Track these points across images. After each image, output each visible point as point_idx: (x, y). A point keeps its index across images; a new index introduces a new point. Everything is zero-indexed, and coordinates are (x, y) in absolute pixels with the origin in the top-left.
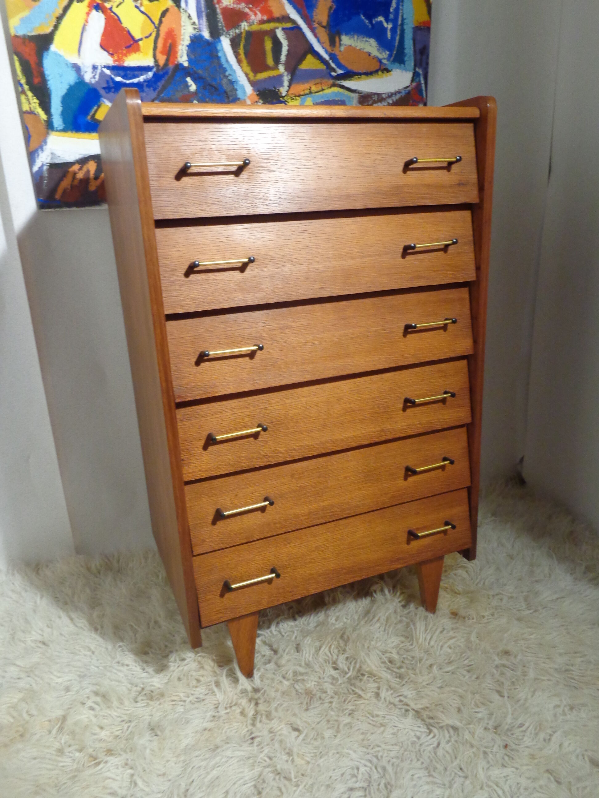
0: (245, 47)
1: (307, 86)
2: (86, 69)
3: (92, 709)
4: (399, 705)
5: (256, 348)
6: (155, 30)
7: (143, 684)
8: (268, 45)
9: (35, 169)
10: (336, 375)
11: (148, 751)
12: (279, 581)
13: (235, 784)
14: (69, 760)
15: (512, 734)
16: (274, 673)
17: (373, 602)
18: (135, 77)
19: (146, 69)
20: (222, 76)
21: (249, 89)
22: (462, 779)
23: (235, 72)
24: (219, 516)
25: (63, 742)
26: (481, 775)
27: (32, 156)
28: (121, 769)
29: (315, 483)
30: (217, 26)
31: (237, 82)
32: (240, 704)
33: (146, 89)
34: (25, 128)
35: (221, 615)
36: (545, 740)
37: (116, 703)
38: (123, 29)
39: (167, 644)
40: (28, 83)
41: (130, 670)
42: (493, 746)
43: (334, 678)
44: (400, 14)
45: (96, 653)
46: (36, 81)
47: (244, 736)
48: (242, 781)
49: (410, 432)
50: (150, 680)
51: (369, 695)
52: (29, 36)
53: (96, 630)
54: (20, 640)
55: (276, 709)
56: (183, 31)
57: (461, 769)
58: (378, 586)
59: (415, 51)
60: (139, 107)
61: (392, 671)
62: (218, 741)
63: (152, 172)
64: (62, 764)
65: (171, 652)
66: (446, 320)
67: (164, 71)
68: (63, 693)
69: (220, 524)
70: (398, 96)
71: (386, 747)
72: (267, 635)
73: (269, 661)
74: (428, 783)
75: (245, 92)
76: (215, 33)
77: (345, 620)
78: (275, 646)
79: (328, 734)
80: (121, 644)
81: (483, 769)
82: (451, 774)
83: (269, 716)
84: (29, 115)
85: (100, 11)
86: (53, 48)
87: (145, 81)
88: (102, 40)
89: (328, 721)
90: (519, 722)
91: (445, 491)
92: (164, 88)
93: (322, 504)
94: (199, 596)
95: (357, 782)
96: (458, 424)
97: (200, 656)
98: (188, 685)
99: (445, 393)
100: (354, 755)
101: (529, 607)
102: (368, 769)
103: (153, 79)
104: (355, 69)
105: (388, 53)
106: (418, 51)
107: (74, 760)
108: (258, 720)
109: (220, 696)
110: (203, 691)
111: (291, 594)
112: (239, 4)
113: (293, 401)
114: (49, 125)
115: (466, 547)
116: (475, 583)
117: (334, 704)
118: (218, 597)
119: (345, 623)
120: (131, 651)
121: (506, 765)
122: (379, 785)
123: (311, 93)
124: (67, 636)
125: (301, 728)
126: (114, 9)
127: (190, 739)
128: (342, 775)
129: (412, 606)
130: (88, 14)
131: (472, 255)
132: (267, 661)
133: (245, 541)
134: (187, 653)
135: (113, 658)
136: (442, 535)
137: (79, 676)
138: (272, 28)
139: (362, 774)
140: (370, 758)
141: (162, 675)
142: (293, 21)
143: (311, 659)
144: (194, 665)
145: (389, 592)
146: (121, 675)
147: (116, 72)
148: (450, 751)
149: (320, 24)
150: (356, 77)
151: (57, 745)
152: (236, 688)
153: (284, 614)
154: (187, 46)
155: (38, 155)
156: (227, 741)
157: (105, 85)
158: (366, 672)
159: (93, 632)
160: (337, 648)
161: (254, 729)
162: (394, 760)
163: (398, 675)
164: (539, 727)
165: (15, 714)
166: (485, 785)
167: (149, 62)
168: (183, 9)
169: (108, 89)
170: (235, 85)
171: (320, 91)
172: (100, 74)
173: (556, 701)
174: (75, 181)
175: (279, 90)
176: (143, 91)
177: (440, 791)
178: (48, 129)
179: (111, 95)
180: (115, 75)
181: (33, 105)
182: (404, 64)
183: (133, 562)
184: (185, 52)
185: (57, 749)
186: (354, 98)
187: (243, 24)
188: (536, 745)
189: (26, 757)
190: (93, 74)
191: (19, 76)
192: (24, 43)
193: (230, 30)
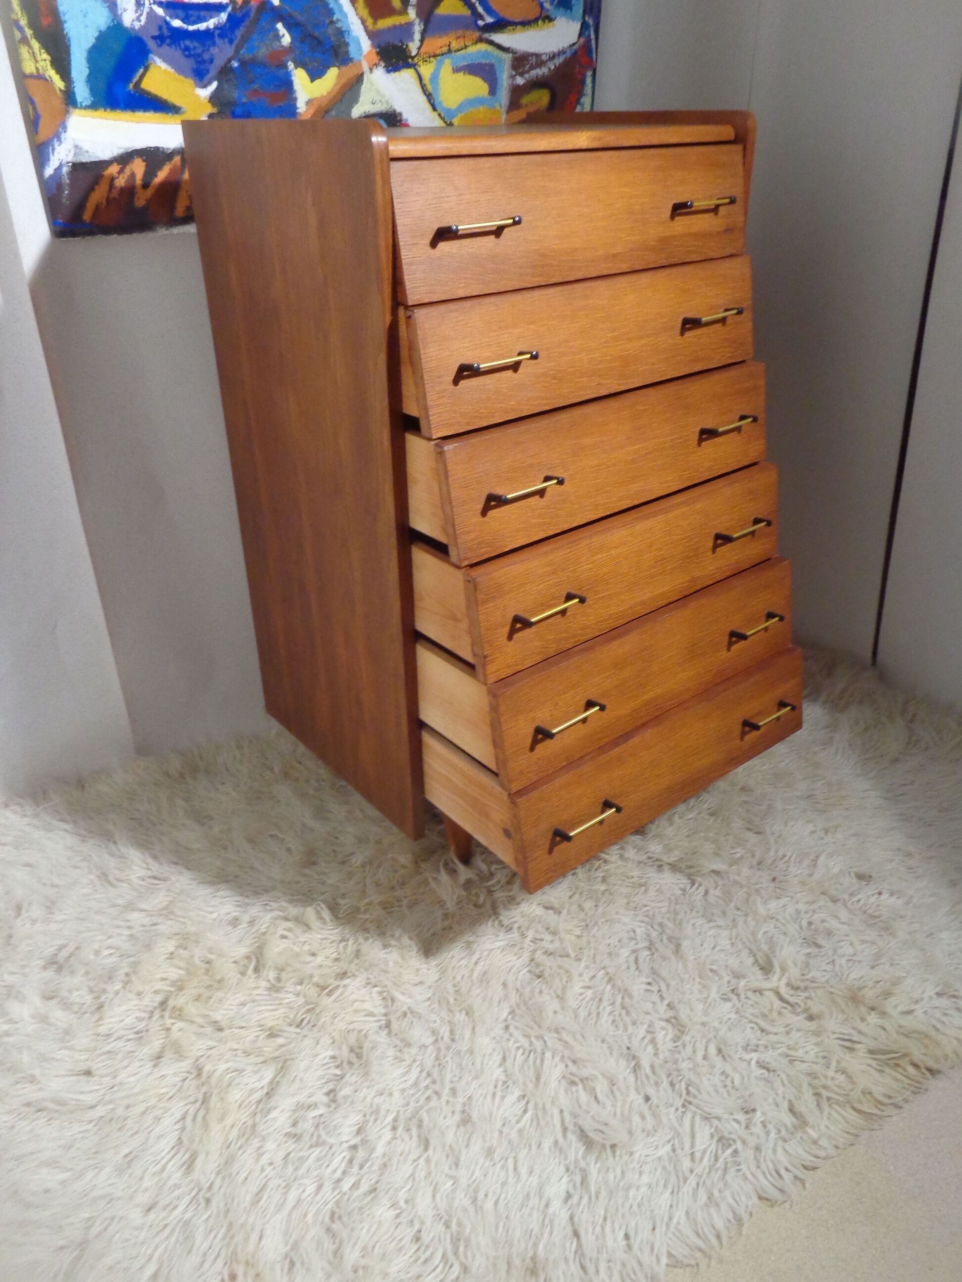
1: (445, 41)
2: (124, 5)
3: (283, 937)
4: (650, 862)
9: (49, 171)
13: (508, 973)
14: (289, 996)
15: (777, 867)
18: (200, 20)
19: (219, 8)
20: (326, 21)
21: (366, 44)
22: (743, 918)
23: (346, 16)
25: (271, 979)
26: (762, 910)
27: (40, 152)
28: (365, 990)
31: (349, 32)
33: (217, 39)
34: (28, 103)
36: (811, 866)
39: (334, 848)
40: (31, 25)
42: (762, 882)
46: (45, 22)
48: (515, 969)
54: (120, 881)
57: (738, 909)
64: (287, 1001)
67: (244, 11)
68: (232, 928)
70: (562, 59)
71: (656, 905)
74: (711, 928)
75: (360, 49)
79: (588, 905)
81: (761, 904)
82: (731, 916)
83: (513, 900)
84: (33, 81)
87: (216, 28)
89: (582, 893)
90: (780, 854)
95: (638, 943)
98: (393, 888)
100: (626, 920)
102: (644, 929)
103: (228, 25)
104: (508, 15)
107: (298, 995)
108: (502, 907)
109: (442, 892)
110: (416, 890)
114: (69, 99)
121: (780, 897)
122: (662, 940)
123: (450, 51)
125: (556, 905)
128: (620, 941)
139: (640, 935)
140: (642, 919)
147: (172, 11)
148: (721, 895)
150: (511, 28)
151: (264, 984)
152: (457, 879)
155: (53, 150)
157: (156, 33)
162: (667, 916)
164: (802, 855)
166: (767, 917)
169: (160, 39)
170: (346, 36)
171: (462, 49)
172: (148, 14)
173: (811, 828)
174: (113, 191)
175: (407, 46)
176: (214, 44)
177: (726, 933)
178: (67, 104)
179: (165, 48)
180: (171, 17)
181: (41, 64)
182: (571, 10)
183: (222, 755)
185: (268, 988)
186: (506, 61)
188: (803, 872)
189: (233, 1005)
190: (137, 15)
191: (16, 14)
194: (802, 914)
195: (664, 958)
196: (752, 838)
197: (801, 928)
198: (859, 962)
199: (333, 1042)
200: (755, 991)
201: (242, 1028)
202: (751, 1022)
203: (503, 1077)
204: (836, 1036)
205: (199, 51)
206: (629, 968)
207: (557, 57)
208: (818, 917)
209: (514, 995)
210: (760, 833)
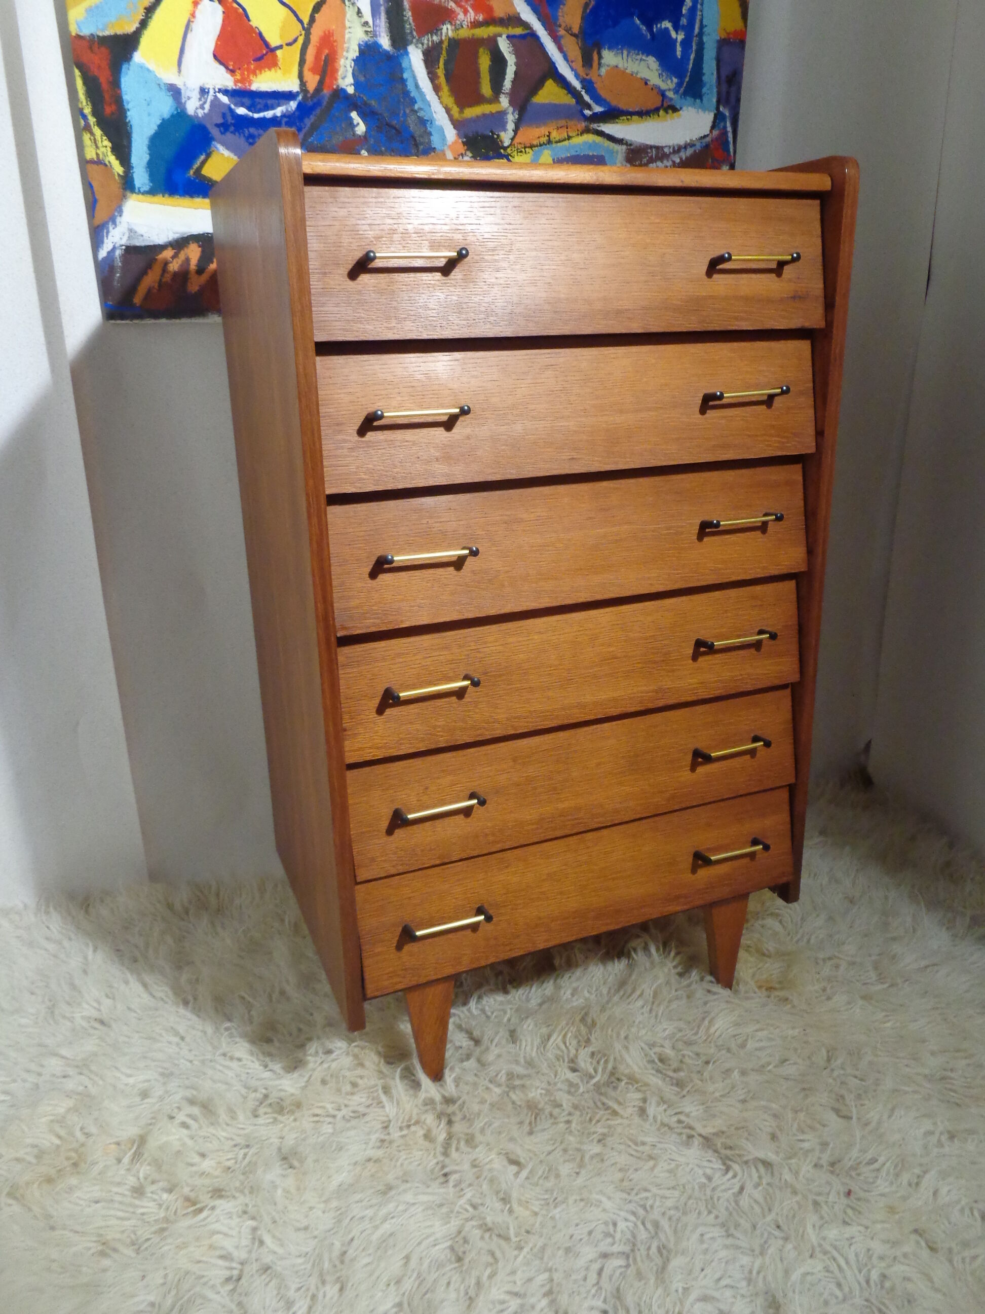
0: (446, 65)
1: (544, 130)
2: (189, 94)
3: (184, 1125)
4: (678, 1127)
5: (466, 552)
6: (303, 32)
7: (266, 1089)
8: (485, 62)
9: (102, 254)
10: (589, 600)
11: (280, 1192)
12: (489, 927)
13: (419, 1243)
14: (151, 1204)
15: (859, 1175)
16: (476, 1075)
17: (631, 967)
18: (267, 108)
19: (288, 96)
20: (408, 111)
21: (451, 134)
22: (781, 1242)
23: (429, 105)
24: (398, 821)
25: (141, 1175)
26: (813, 1236)
27: (97, 234)
28: (236, 1220)
29: (551, 772)
30: (403, 27)
31: (431, 122)
32: (424, 1123)
33: (285, 128)
34: (88, 187)
35: (396, 980)
36: (910, 1185)
37: (223, 1116)
38: (251, 30)
39: (302, 1026)
40: (95, 113)
41: (244, 1066)
42: (828, 1194)
43: (571, 1084)
44: (698, 18)
45: (188, 1039)
46: (108, 110)
47: (432, 1171)
48: (432, 1239)
49: (703, 694)
50: (277, 1082)
51: (630, 1110)
52: (98, 36)
53: (186, 1003)
54: (64, 1017)
55: (482, 1131)
56: (347, 36)
57: (778, 1227)
58: (639, 940)
59: (719, 77)
60: (298, 161)
61: (665, 1075)
62: (390, 1178)
63: (313, 264)
64: (141, 1211)
65: (310, 1039)
66: (766, 515)
67: (315, 100)
68: (137, 1100)
69: (399, 833)
70: (690, 151)
71: (661, 1192)
72: (462, 1016)
73: (468, 1057)
74: (726, 1247)
75: (444, 138)
76: (400, 40)
77: (587, 995)
78: (476, 1033)
79: (565, 1169)
80: (228, 1024)
81: (814, 1226)
82: (762, 1234)
83: (470, 1141)
84: (95, 167)
86: (138, 57)
87: (284, 116)
88: (217, 46)
89: (565, 1151)
90: (869, 1156)
91: (756, 790)
92: (314, 128)
93: (561, 806)
94: (363, 948)
95: (613, 1244)
96: (777, 682)
97: (355, 1046)
98: (339, 1090)
99: (761, 632)
100: (608, 1204)
101: (881, 979)
102: (630, 1225)
103: (297, 113)
104: (623, 106)
105: (675, 80)
106: (723, 78)
107: (160, 1205)
108: (454, 1146)
109: (390, 1109)
110: (363, 1100)
111: (508, 948)
113: (521, 639)
114: (127, 184)
115: (785, 880)
116: (795, 940)
117: (574, 1125)
118: (393, 949)
119: (586, 999)
120: (245, 1036)
121: (850, 1222)
122: (649, 1248)
123: (549, 142)
124: (138, 1012)
125: (522, 1160)
127: (345, 1174)
128: (590, 1233)
129: (694, 975)
130: (196, 4)
131: (811, 412)
132: (464, 1057)
133: (438, 862)
134: (336, 1041)
135: (215, 1048)
136: (747, 861)
137: (162, 1074)
138: (491, 35)
139: (622, 1232)
140: (634, 1209)
141: (296, 1075)
142: (526, 25)
143: (534, 1054)
144: (347, 1061)
145: (658, 950)
146: (230, 1074)
147: (238, 99)
148: (761, 1200)
149: (568, 30)
150: (625, 118)
151: (131, 1181)
152: (416, 1096)
153: (488, 982)
154: (353, 60)
155: (108, 233)
156: (405, 1179)
157: (220, 121)
158: (625, 1076)
159: (181, 1006)
160: (576, 1037)
161: (447, 1161)
162: (672, 1212)
163: (675, 1081)
164: (902, 1164)
165: (62, 1133)
166: (818, 1249)
167: (293, 85)
169: (224, 127)
170: (428, 126)
171: (565, 140)
172: (212, 102)
173: (927, 1125)
174: (166, 275)
175: (498, 136)
177: (745, 1260)
178: (125, 189)
179: (229, 136)
180: (236, 105)
181: (102, 150)
182: (702, 100)
183: (241, 896)
184: (350, 70)
185: (133, 1187)
186: (619, 154)
187: (445, 27)
188: (897, 1192)
189: (83, 1199)
190: (201, 102)
191: (82, 103)
192: (91, 48)
193: (424, 36)
194: (875, 1260)
195: (639, 1275)
196: (834, 1121)
197: (868, 1282)
199: (164, 1284)
201: (77, 1232)
206: (585, 1279)
207: (683, 150)
208: (899, 1269)
209: (413, 1279)
210: (848, 1118)
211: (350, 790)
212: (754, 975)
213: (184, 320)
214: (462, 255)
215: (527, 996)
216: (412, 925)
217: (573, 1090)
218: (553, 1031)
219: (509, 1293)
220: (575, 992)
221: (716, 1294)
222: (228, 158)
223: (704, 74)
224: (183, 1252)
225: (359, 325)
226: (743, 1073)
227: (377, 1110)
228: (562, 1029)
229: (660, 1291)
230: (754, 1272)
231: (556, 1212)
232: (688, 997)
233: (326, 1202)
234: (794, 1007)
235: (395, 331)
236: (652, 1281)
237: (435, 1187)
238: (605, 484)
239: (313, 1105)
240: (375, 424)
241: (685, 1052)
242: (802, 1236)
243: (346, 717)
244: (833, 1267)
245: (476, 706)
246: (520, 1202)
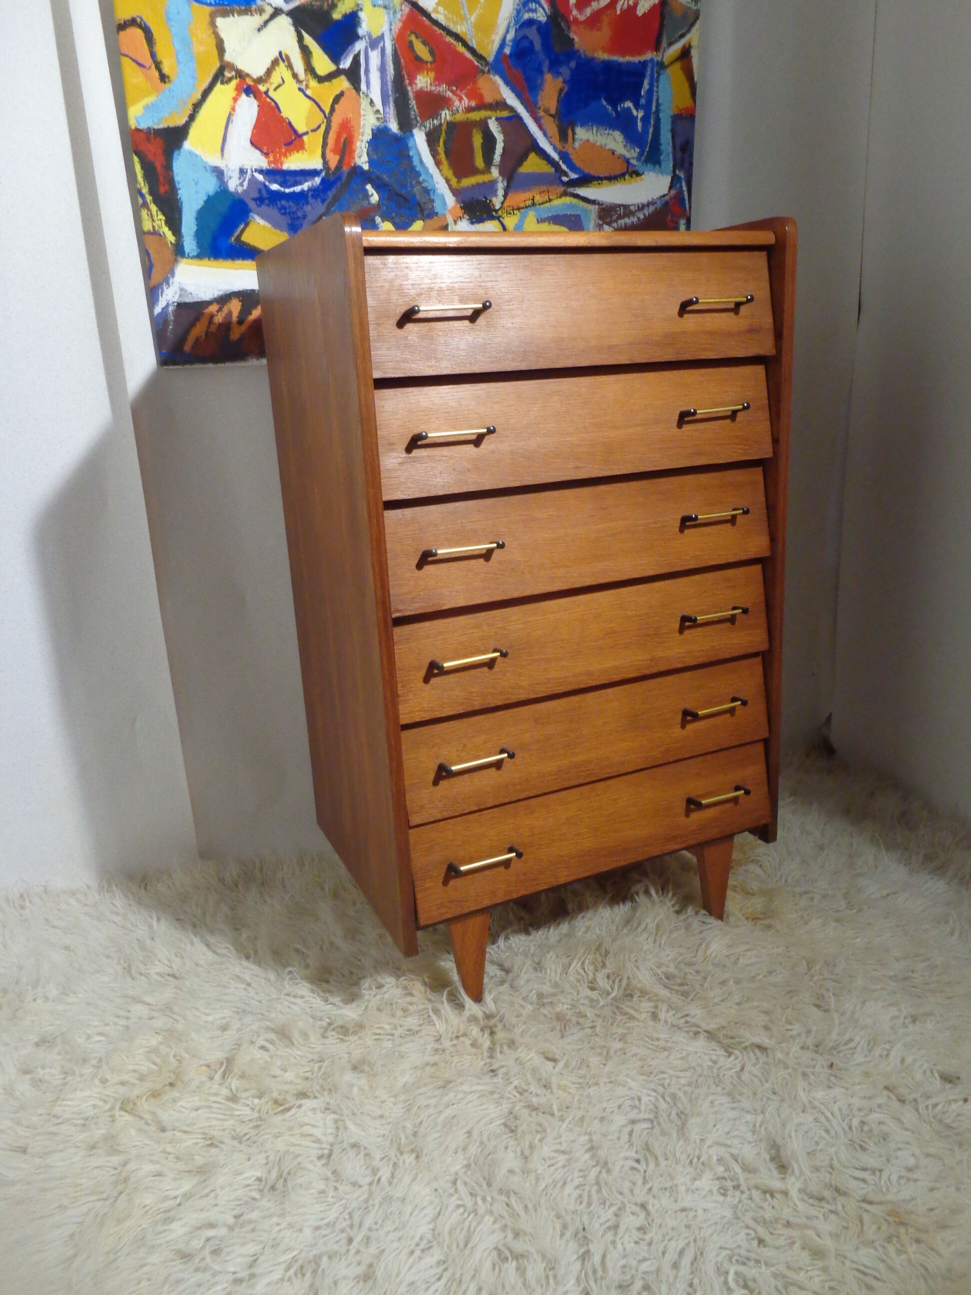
0: (445, 143)
1: (529, 195)
2: (230, 174)
3: (262, 1047)
4: (685, 1027)
5: (494, 545)
6: (325, 121)
7: (329, 1018)
8: (477, 140)
9: (158, 310)
10: (594, 583)
12: (520, 863)
13: (478, 1122)
14: (244, 1108)
15: (839, 1053)
16: (510, 996)
17: (634, 909)
18: (296, 184)
19: (314, 173)
20: (414, 182)
21: (450, 200)
22: (777, 1103)
23: (431, 177)
24: (443, 772)
25: (233, 1088)
26: (803, 1097)
27: (152, 294)
28: (320, 1115)
29: (566, 730)
30: (409, 114)
31: (434, 190)
32: (470, 1035)
33: (311, 200)
34: (145, 254)
35: (443, 910)
36: (881, 1056)
37: (297, 1039)
38: (282, 120)
39: (353, 970)
40: (151, 193)
41: (307, 1002)
42: (814, 1067)
43: (592, 1000)
44: (655, 98)
45: (254, 985)
46: (162, 189)
47: (482, 1069)
48: (488, 1118)
49: (692, 662)
50: (338, 1012)
51: (644, 1016)
52: (154, 129)
53: (248, 958)
54: (141, 974)
56: (362, 123)
57: (775, 1092)
58: (642, 884)
59: (674, 147)
60: (359, 238)
61: (672, 989)
62: (447, 1076)
64: (239, 1113)
65: (365, 977)
66: (734, 510)
67: (337, 176)
68: (219, 1033)
69: (444, 784)
70: (652, 209)
71: (675, 1074)
73: (502, 983)
74: (733, 1109)
75: (445, 204)
76: (406, 124)
77: (598, 931)
78: (507, 965)
79: (594, 1060)
80: (290, 969)
81: (804, 1090)
82: (762, 1099)
84: (151, 237)
85: (252, 95)
86: (187, 145)
87: (310, 189)
88: (253, 134)
89: (593, 1048)
90: (847, 1037)
91: (738, 743)
92: (336, 199)
93: (575, 759)
94: (417, 883)
95: (640, 1112)
96: (750, 651)
98: (393, 1015)
99: (734, 608)
100: (633, 1084)
101: (850, 906)
102: (652, 1099)
103: (321, 187)
104: (593, 172)
105: (638, 150)
106: (678, 148)
107: (253, 1109)
108: (498, 1050)
109: (440, 1026)
111: (536, 882)
112: (439, 85)
113: (538, 618)
114: (179, 250)
115: (763, 822)
116: (774, 881)
117: (598, 1029)
118: (440, 885)
119: (598, 935)
120: (306, 978)
121: (833, 1086)
122: (669, 1115)
123: (534, 204)
124: (205, 966)
125: (558, 1057)
126: (271, 93)
127: (407, 1076)
128: (619, 1107)
129: (690, 910)
130: (235, 100)
131: (767, 424)
132: (499, 983)
133: (475, 808)
134: (386, 976)
135: (279, 989)
136: (731, 805)
137: (236, 1012)
138: (482, 118)
139: (646, 1105)
140: (654, 1087)
141: (354, 1005)
142: (511, 109)
143: (557, 979)
144: (399, 992)
145: (657, 892)
146: (297, 1008)
147: (272, 177)
148: (758, 1074)
149: (546, 111)
150: (596, 182)
151: (225, 1092)
152: (460, 1014)
154: (368, 142)
155: (162, 292)
156: (460, 1074)
157: (257, 195)
158: (638, 989)
159: (244, 959)
160: (593, 963)
161: (493, 1061)
162: (686, 1088)
163: (680, 992)
164: (873, 1042)
165: (158, 1061)
166: (808, 1106)
167: (317, 164)
168: (363, 93)
169: (260, 200)
170: (431, 194)
171: (547, 202)
172: (249, 180)
173: (893, 1011)
174: (212, 326)
175: (490, 201)
176: (307, 203)
177: (749, 1117)
178: (176, 255)
179: (264, 208)
180: (270, 182)
181: (157, 223)
182: (660, 165)
183: (282, 870)
184: (365, 151)
185: (227, 1097)
186: (593, 212)
187: (443, 113)
188: (871, 1061)
189: (186, 1108)
190: (241, 181)
191: (140, 184)
192: (148, 139)
193: (426, 121)
194: (855, 1112)
195: (663, 1133)
196: (816, 1013)
197: (850, 1128)
198: (915, 1180)
199: (267, 1164)
200: (765, 1192)
201: (186, 1132)
202: (747, 1227)
203: (429, 1236)
204: (854, 1266)
205: (294, 209)
206: (619, 1139)
207: (646, 208)
208: (875, 1117)
209: (475, 1147)
210: (827, 1011)
211: (403, 747)
212: (741, 910)
213: (228, 364)
214: (486, 307)
215: (547, 936)
216: (455, 863)
217: (594, 1004)
218: (573, 960)
219: (556, 1151)
220: (588, 929)
221: (729, 1142)
222: (264, 227)
223: (661, 144)
224: (279, 1139)
225: (406, 364)
226: (737, 982)
227: (428, 1027)
228: (580, 959)
229: (681, 1142)
230: (758, 1125)
231: (592, 1091)
232: (686, 929)
233: (395, 1096)
234: (777, 931)
235: (435, 368)
236: (675, 1135)
237: (487, 1079)
238: (603, 488)
239: (373, 1026)
240: (419, 443)
241: (687, 970)
242: (795, 1098)
243: (399, 685)
244: (823, 1119)
245: (504, 675)
246: (559, 1087)
